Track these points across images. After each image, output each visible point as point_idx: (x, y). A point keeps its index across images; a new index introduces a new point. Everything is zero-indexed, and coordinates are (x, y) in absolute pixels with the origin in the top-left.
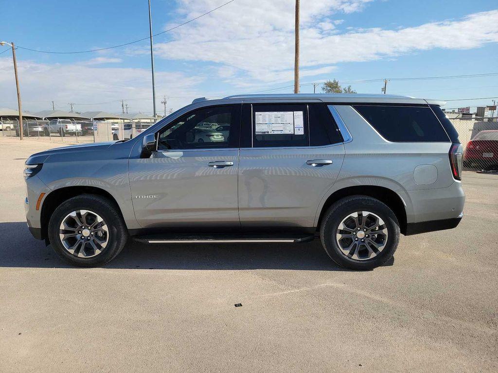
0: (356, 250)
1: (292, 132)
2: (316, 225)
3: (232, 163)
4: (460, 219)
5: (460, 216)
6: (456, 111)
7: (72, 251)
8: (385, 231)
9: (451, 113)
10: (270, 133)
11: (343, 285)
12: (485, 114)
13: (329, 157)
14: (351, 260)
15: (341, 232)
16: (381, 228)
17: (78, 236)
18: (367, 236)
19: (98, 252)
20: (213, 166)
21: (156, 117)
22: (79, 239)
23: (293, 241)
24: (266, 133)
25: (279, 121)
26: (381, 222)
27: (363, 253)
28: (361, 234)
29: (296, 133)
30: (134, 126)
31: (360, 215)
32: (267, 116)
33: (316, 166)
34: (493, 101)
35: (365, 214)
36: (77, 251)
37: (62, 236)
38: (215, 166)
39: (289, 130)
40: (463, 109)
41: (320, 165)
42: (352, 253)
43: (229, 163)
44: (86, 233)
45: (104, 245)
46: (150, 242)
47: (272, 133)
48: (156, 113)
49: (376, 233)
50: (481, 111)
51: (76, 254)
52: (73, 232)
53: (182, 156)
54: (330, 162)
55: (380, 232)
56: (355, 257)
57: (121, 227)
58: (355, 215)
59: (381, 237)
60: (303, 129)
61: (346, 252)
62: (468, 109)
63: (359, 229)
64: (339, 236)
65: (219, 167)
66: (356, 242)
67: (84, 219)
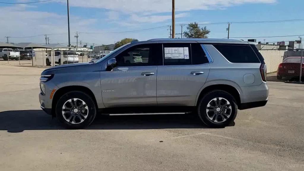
0: (216, 118)
1: (183, 58)
2: (196, 105)
3: (154, 73)
4: (267, 101)
5: (267, 100)
6: (276, 44)
7: (68, 121)
8: (230, 107)
9: (272, 45)
10: (172, 58)
11: (211, 134)
12: (295, 46)
13: (202, 70)
14: (214, 123)
15: (209, 108)
16: (228, 106)
17: (72, 113)
18: (221, 110)
19: (82, 121)
20: (143, 75)
21: (71, 47)
22: (72, 114)
23: (184, 113)
24: (170, 58)
25: (176, 52)
26: (228, 103)
27: (220, 119)
28: (218, 109)
29: (185, 58)
30: (62, 53)
31: (218, 99)
32: (170, 50)
33: (195, 75)
34: (299, 37)
35: (220, 99)
36: (71, 121)
37: (63, 112)
38: (145, 75)
39: (182, 57)
40: (280, 43)
41: (197, 74)
42: (214, 119)
43: (152, 73)
44: (76, 111)
45: (86, 117)
46: (110, 115)
47: (173, 58)
48: (70, 44)
49: (226, 109)
50: (291, 44)
51: (70, 122)
52: (69, 110)
53: (128, 70)
54: (203, 72)
55: (228, 108)
56: (216, 121)
57: (95, 107)
58: (215, 99)
59: (228, 110)
60: (188, 56)
61: (211, 119)
62: (284, 42)
63: (217, 107)
64: (207, 111)
65: (147, 75)
66: (216, 114)
67: (75, 103)
